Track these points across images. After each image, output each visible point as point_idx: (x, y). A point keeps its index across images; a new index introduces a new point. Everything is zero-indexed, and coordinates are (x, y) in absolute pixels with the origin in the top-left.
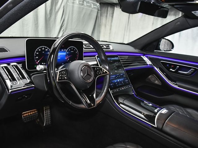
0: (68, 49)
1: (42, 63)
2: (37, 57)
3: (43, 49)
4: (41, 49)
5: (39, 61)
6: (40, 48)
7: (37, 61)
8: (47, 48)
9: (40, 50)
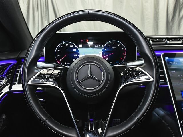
0: (107, 45)
1: (66, 63)
2: (59, 56)
3: (67, 45)
4: (64, 45)
5: (60, 60)
6: (62, 45)
7: (59, 60)
8: (71, 44)
9: (62, 46)
